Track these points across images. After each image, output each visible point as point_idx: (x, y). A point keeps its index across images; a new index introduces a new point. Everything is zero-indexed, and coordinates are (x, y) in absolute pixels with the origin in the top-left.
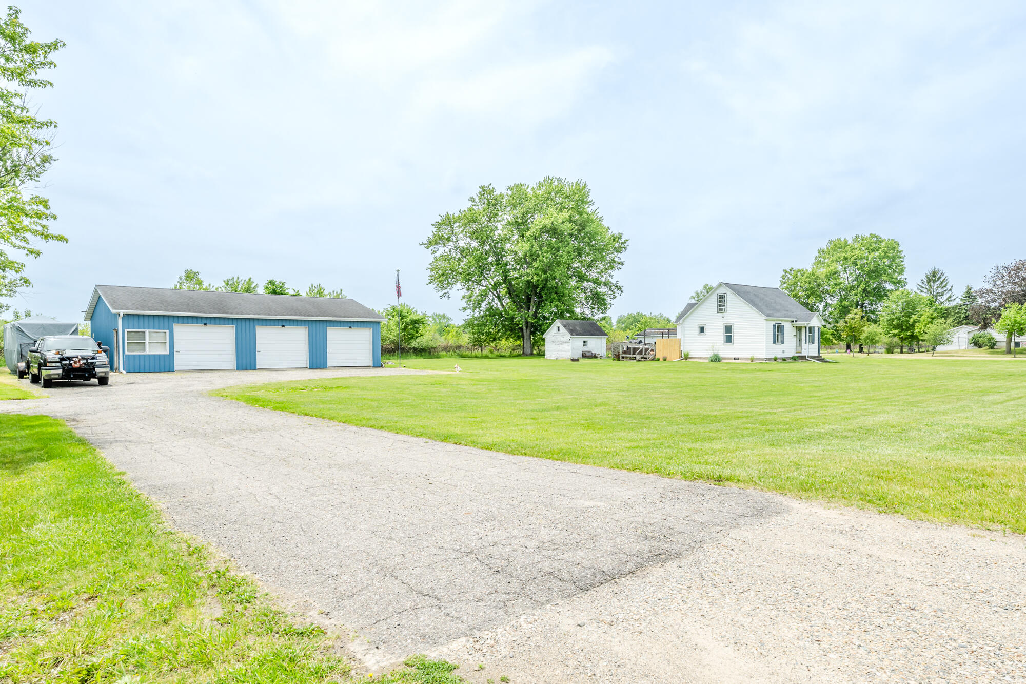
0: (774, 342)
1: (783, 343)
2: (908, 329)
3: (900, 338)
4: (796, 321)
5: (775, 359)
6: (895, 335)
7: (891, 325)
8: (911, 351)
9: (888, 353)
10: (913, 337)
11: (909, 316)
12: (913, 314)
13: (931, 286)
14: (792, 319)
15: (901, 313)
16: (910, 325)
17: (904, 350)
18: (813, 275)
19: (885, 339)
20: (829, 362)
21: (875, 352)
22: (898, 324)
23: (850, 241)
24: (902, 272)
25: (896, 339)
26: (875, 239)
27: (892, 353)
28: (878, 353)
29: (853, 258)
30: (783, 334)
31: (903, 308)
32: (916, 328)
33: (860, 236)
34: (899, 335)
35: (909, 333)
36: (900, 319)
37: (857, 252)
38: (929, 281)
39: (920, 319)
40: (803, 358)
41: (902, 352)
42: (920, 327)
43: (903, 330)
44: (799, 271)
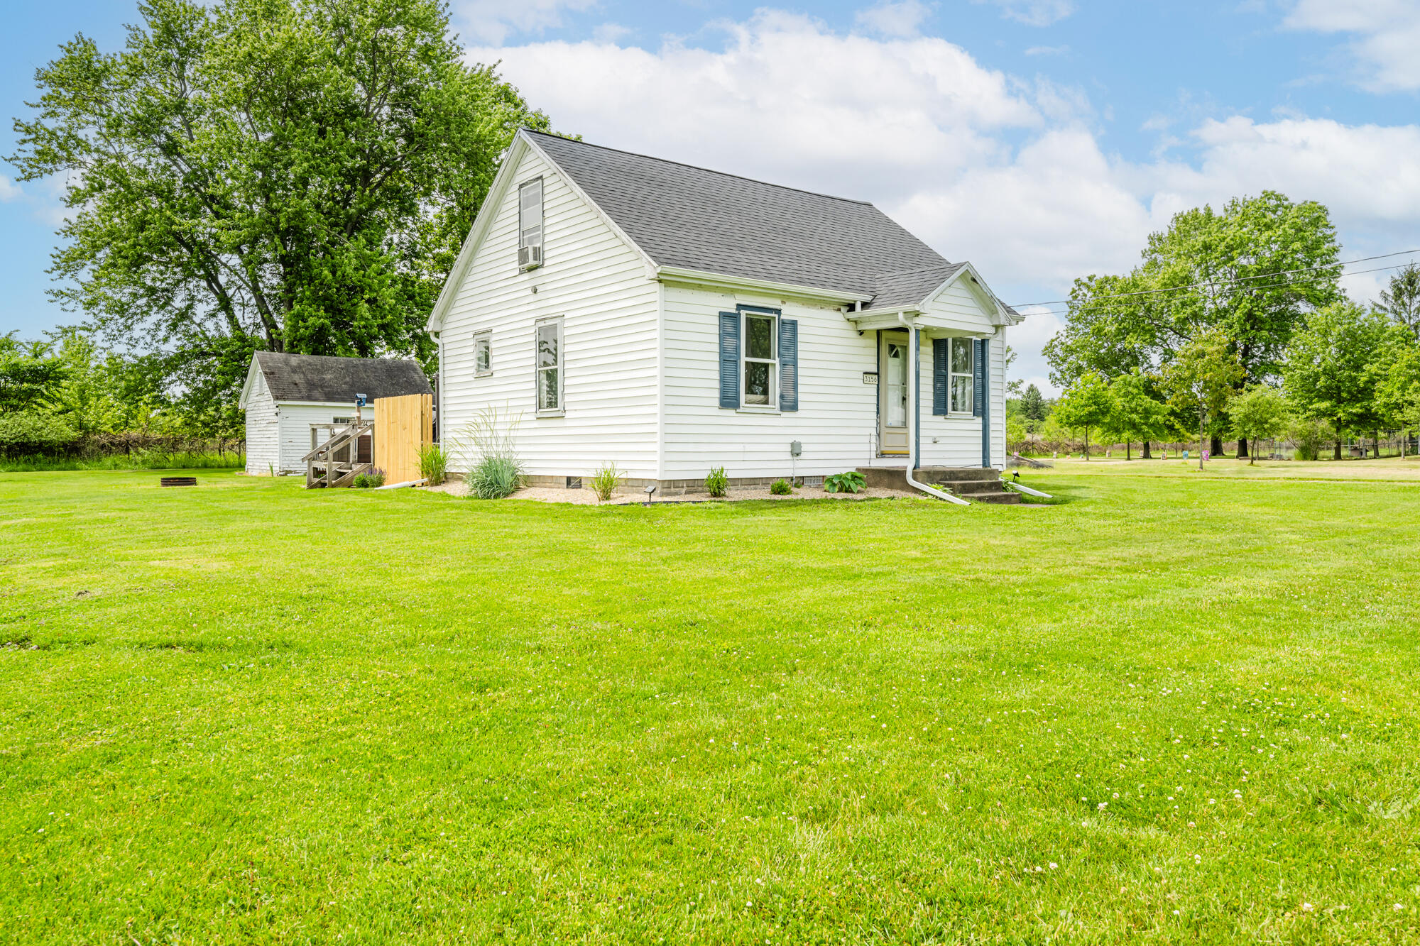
0: (728, 401)
1: (790, 405)
2: (1354, 399)
3: (1333, 422)
4: (865, 305)
5: (717, 488)
6: (1321, 414)
7: (1309, 388)
8: (1359, 453)
9: (1305, 458)
10: (1367, 420)
11: (1358, 368)
12: (1367, 361)
13: (1404, 304)
14: (849, 296)
15: (1337, 360)
16: (1361, 391)
17: (1344, 453)
18: (1135, 286)
19: (1296, 423)
20: (1022, 500)
21: (1272, 456)
22: (1329, 388)
23: (1218, 212)
24: (1335, 273)
25: (1325, 423)
26: (1273, 202)
27: (1315, 458)
28: (1280, 457)
29: (1223, 244)
30: (791, 361)
31: (1340, 348)
32: (1376, 394)
33: (1241, 201)
34: (1330, 415)
35: (1357, 409)
36: (1333, 377)
37: (1230, 232)
38: (1399, 293)
39: (1389, 372)
40: (894, 478)
41: (1338, 457)
42: (1388, 390)
43: (1340, 401)
44: (1107, 280)
